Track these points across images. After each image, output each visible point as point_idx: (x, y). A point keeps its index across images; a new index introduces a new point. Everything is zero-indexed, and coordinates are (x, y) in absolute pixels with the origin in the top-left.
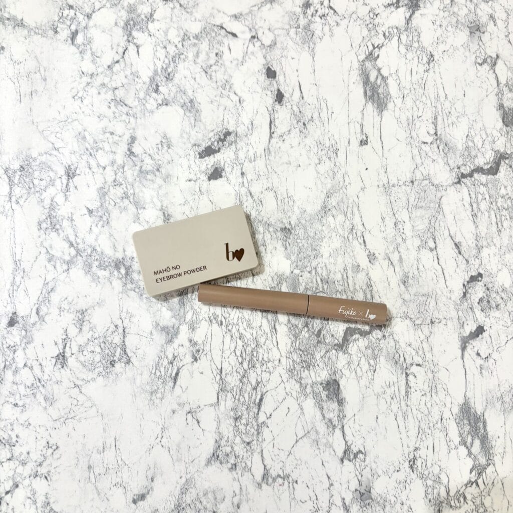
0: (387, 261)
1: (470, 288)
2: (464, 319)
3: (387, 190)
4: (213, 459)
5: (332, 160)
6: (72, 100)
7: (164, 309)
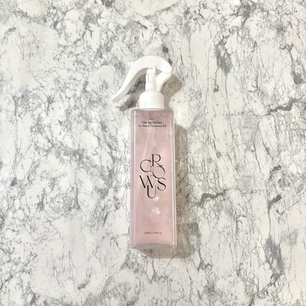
0: (227, 157)
1: (273, 173)
2: (270, 191)
3: (228, 117)
4: (125, 265)
5: (198, 99)
6: (53, 60)
7: (100, 179)
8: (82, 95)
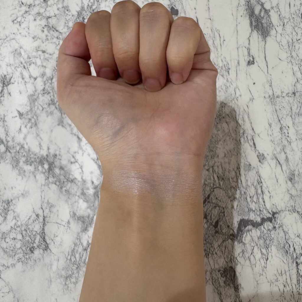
3: (272, 100)
5: (225, 77)
6: (11, 24)
7: (81, 201)
8: (54, 74)
